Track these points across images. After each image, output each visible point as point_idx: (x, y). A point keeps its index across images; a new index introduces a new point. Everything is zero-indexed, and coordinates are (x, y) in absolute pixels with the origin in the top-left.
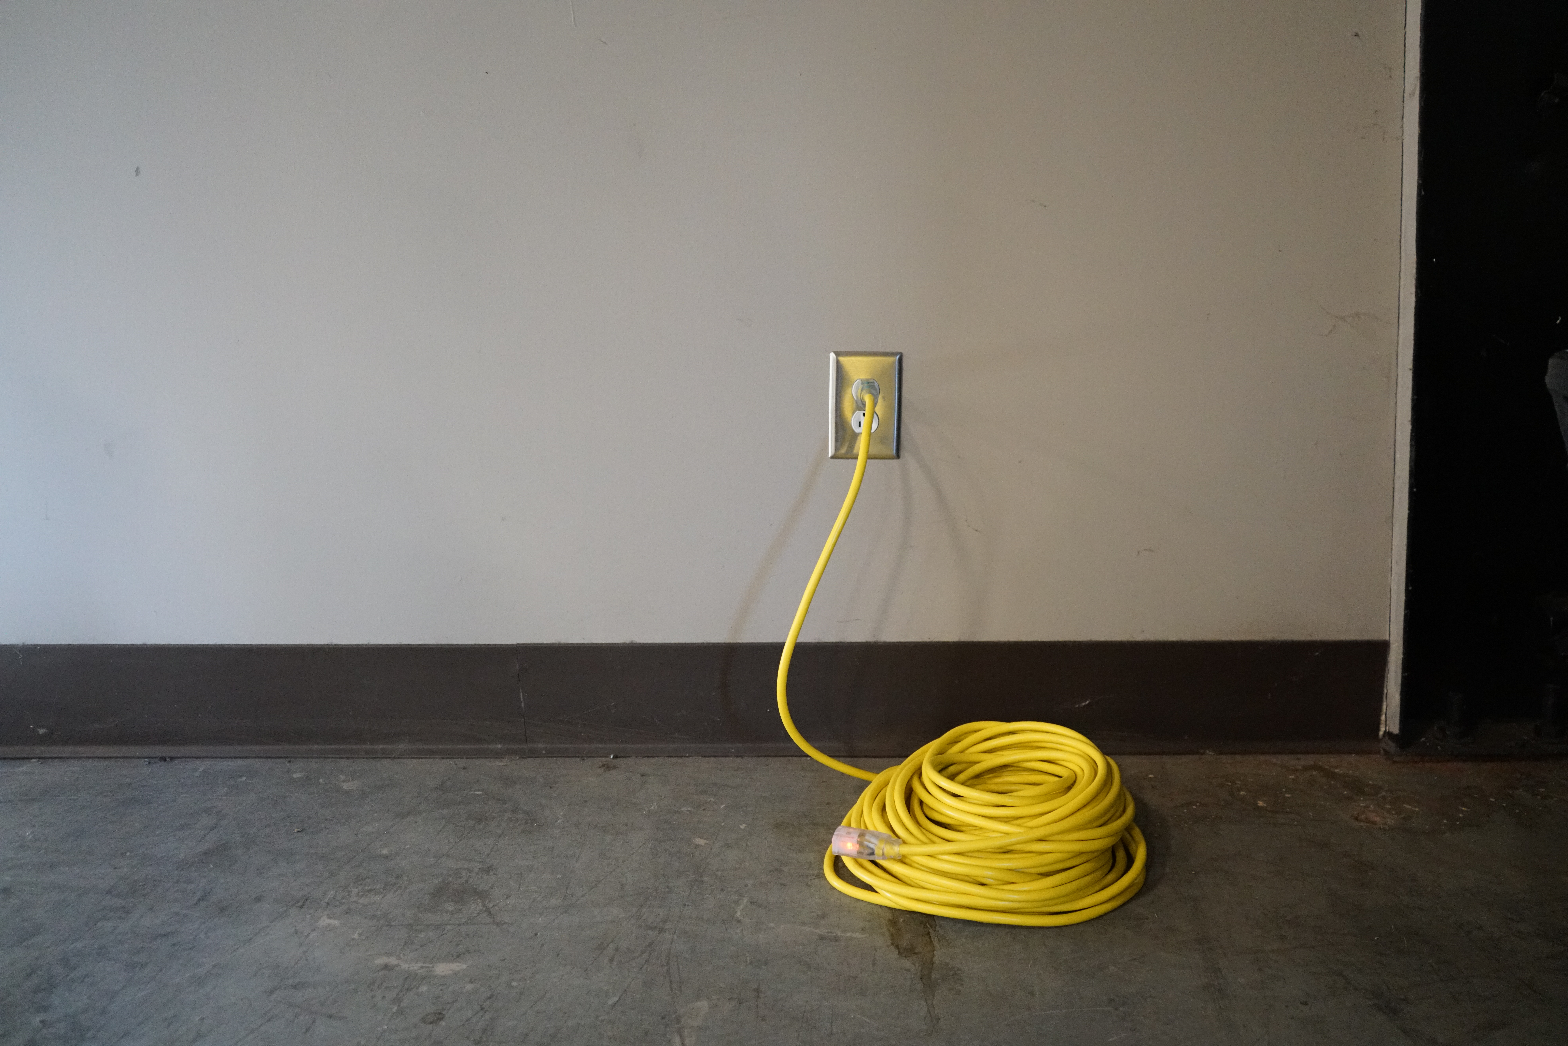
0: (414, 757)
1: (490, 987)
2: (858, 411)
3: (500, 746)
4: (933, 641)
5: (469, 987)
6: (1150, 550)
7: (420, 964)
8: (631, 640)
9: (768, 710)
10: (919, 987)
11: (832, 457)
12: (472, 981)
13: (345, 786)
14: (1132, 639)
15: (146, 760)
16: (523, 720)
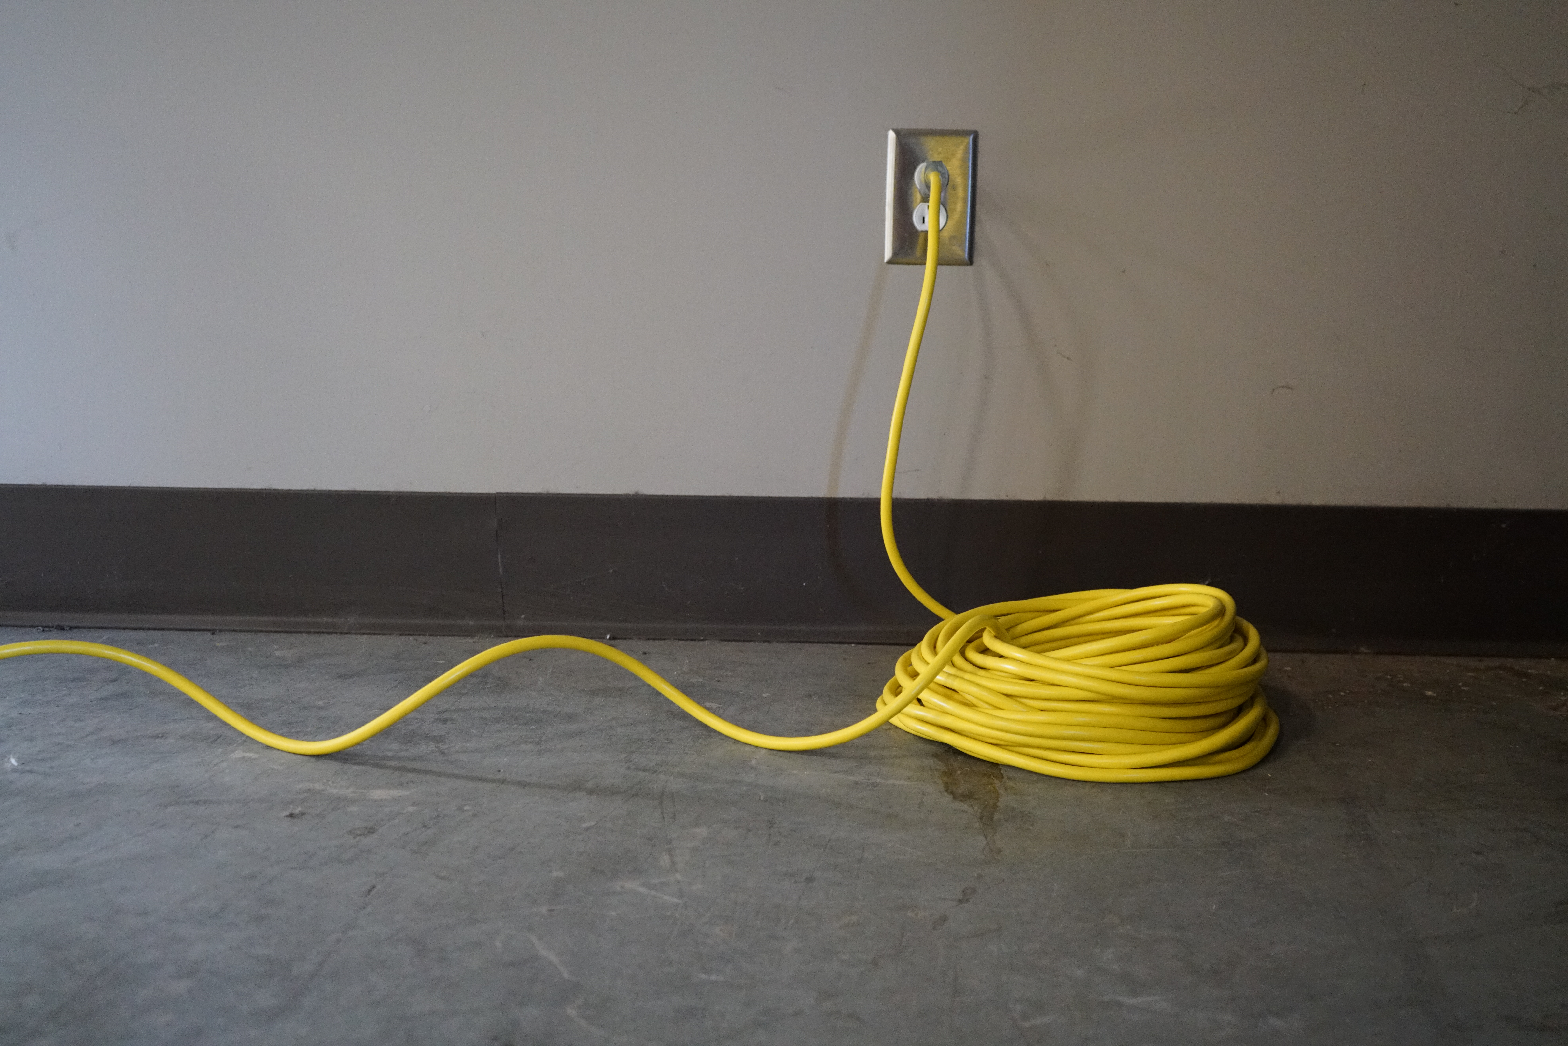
0: (365, 632)
1: (437, 810)
2: (921, 203)
3: (471, 622)
4: (1013, 499)
5: (411, 809)
6: (1289, 388)
7: (351, 790)
8: (636, 491)
9: (804, 584)
10: (978, 825)
11: (890, 262)
12: (413, 805)
13: (278, 653)
14: (1264, 502)
15: (40, 628)
16: (500, 589)
